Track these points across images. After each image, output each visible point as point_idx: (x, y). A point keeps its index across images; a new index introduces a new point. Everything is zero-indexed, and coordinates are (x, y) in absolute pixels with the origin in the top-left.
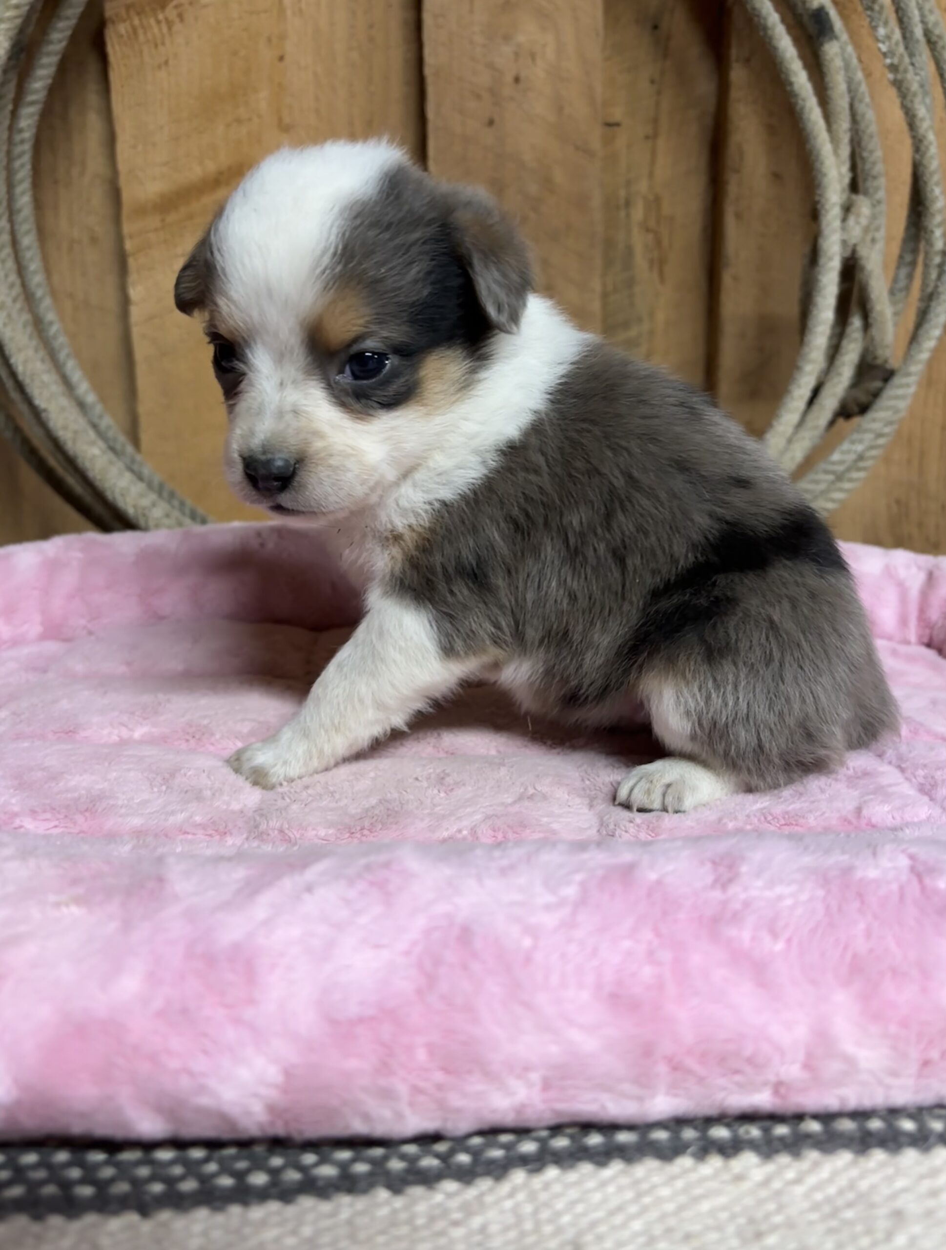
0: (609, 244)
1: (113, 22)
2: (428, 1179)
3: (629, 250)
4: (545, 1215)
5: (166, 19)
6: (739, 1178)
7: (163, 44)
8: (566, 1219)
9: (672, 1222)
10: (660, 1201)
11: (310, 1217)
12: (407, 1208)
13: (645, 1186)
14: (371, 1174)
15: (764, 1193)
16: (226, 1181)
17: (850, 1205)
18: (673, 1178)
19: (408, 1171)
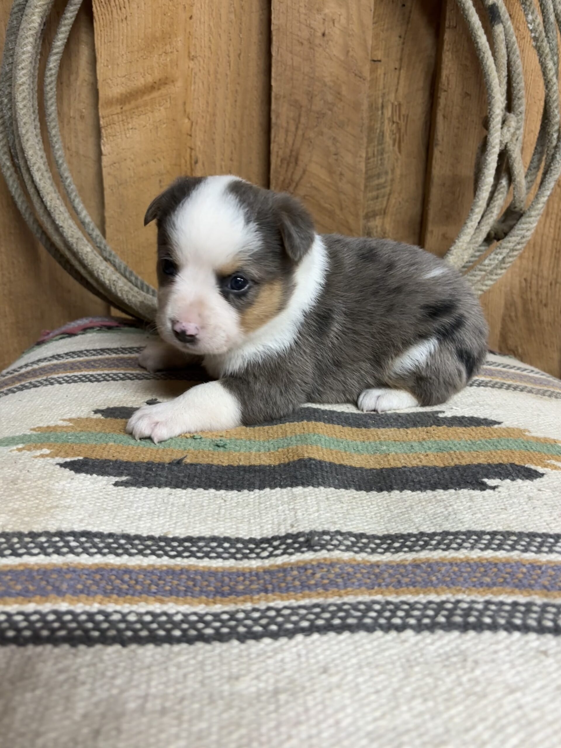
2: (257, 637)
3: (382, 134)
4: (311, 655)
6: (404, 641)
8: (321, 657)
9: (371, 660)
10: (366, 650)
11: (201, 651)
12: (247, 649)
14: (230, 633)
15: (415, 648)
16: (162, 633)
17: (455, 656)
19: (247, 633)
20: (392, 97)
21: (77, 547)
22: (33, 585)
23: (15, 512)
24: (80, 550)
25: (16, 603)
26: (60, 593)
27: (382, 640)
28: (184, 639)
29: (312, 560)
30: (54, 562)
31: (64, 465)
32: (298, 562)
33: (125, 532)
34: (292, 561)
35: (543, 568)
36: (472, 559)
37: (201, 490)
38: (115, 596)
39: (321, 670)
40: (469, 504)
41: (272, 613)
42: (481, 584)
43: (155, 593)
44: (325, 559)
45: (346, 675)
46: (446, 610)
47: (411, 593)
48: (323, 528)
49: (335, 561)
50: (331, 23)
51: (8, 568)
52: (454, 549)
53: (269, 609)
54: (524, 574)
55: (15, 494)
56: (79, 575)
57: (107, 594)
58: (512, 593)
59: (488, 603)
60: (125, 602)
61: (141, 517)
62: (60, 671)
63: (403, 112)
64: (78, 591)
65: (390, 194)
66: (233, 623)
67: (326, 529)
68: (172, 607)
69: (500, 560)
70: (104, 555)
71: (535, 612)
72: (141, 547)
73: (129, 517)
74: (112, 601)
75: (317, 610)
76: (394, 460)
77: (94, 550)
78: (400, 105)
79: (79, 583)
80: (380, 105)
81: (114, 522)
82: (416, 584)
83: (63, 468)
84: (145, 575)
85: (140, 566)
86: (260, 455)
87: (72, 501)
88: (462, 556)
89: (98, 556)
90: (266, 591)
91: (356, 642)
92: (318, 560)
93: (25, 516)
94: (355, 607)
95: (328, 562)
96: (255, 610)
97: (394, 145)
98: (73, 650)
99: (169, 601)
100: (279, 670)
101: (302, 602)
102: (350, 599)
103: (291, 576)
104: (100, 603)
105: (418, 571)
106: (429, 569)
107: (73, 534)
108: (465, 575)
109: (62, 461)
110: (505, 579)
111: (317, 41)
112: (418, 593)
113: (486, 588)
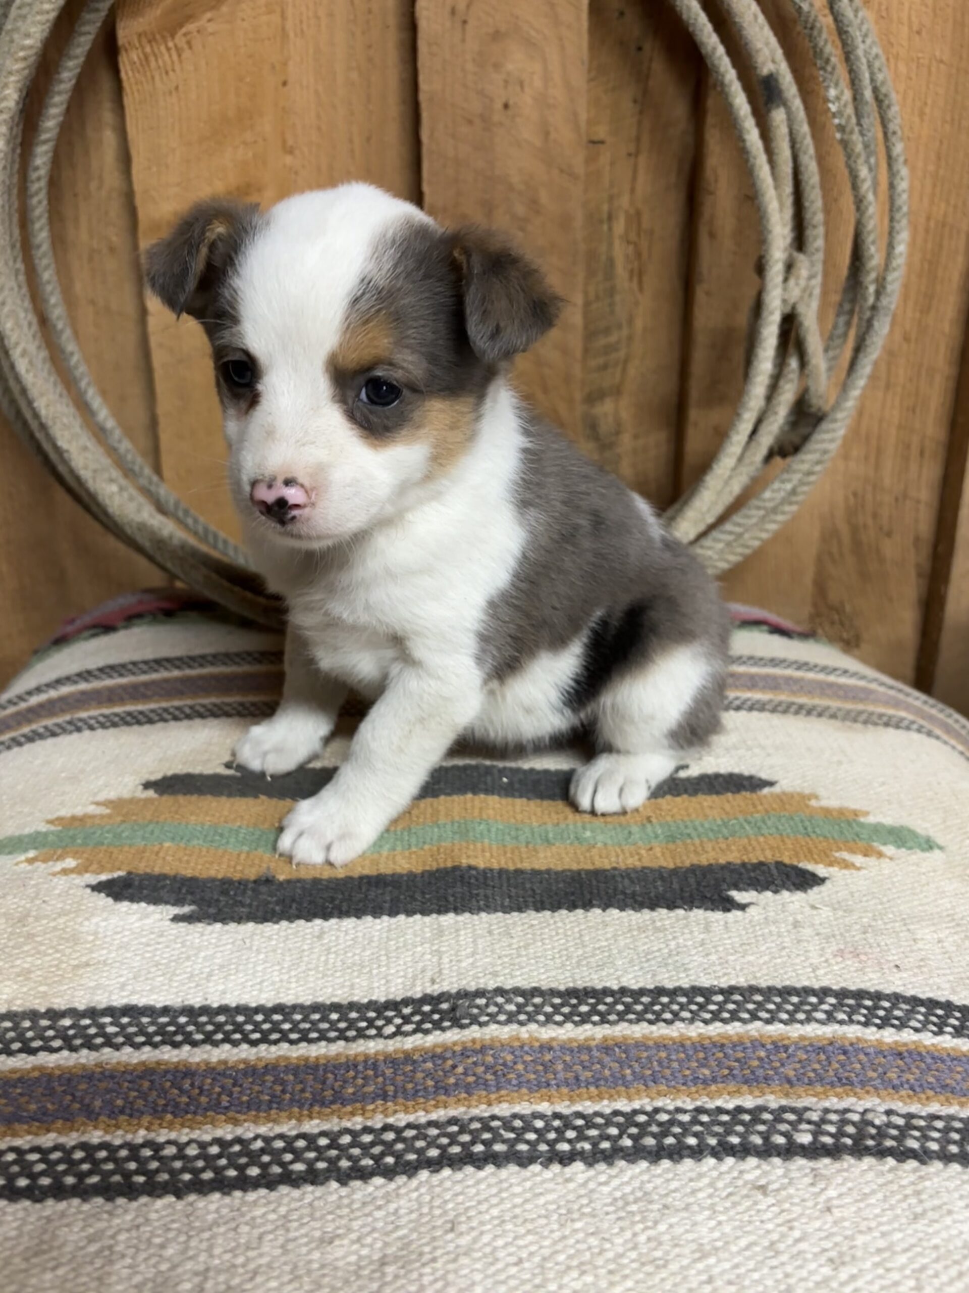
0: (592, 255)
1: (126, 50)
2: (365, 1175)
3: (611, 262)
4: (437, 1202)
5: (176, 46)
6: (568, 1180)
7: (173, 70)
8: (450, 1206)
9: (517, 1211)
10: (515, 1195)
11: (286, 1200)
12: (348, 1196)
13: (505, 1185)
14: (327, 1170)
15: (582, 1192)
16: (232, 1173)
17: (636, 1201)
18: (525, 1180)
19: (351, 1168)
20: (624, 201)
21: (116, 1035)
22: (53, 1103)
23: (26, 974)
24: (121, 1040)
25: (29, 1133)
26: (92, 1116)
27: (539, 1179)
28: (263, 1181)
29: (455, 1044)
30: (83, 1061)
31: (98, 888)
32: (435, 1046)
33: (186, 1003)
34: (427, 1045)
35: (790, 1051)
36: (690, 1038)
37: (302, 922)
38: (169, 1117)
39: (449, 1226)
40: (702, 936)
41: (390, 1136)
42: (696, 1080)
43: (226, 1108)
44: (474, 1041)
45: (482, 1233)
46: (637, 1125)
47: (590, 1098)
48: (478, 983)
49: (488, 1043)
50: (518, 88)
51: (18, 1075)
52: (665, 1021)
53: (386, 1128)
54: (760, 1059)
55: (25, 944)
56: (118, 1083)
57: (157, 1113)
58: (738, 1092)
59: (699, 1110)
60: (183, 1126)
61: (210, 975)
62: (91, 1240)
63: (646, 224)
64: (116, 1111)
65: (626, 361)
66: (334, 1153)
67: (482, 986)
68: (248, 1130)
69: (729, 1038)
70: (155, 1046)
71: (764, 1122)
72: (210, 1028)
73: (192, 976)
74: (165, 1125)
75: (455, 1128)
76: (601, 857)
77: (141, 1039)
78: (638, 214)
79: (117, 1097)
80: (605, 216)
81: (171, 987)
82: (602, 1082)
83: (96, 893)
84: (213, 1079)
85: (207, 1063)
86: (394, 856)
87: (109, 953)
88: (675, 1034)
89: (147, 1049)
90: (385, 1097)
91: (501, 1181)
92: (464, 1043)
93: (41, 984)
94: (507, 1124)
95: (478, 1046)
96: (367, 1130)
97: (631, 279)
98: (109, 1206)
99: (245, 1121)
100: (390, 1227)
101: (434, 1116)
102: (503, 1109)
103: (423, 1071)
104: (148, 1129)
105: (607, 1059)
106: (624, 1056)
107: (110, 1011)
108: (675, 1065)
109: (94, 879)
110: (731, 1069)
111: (496, 118)
112: (600, 1097)
113: (701, 1086)
